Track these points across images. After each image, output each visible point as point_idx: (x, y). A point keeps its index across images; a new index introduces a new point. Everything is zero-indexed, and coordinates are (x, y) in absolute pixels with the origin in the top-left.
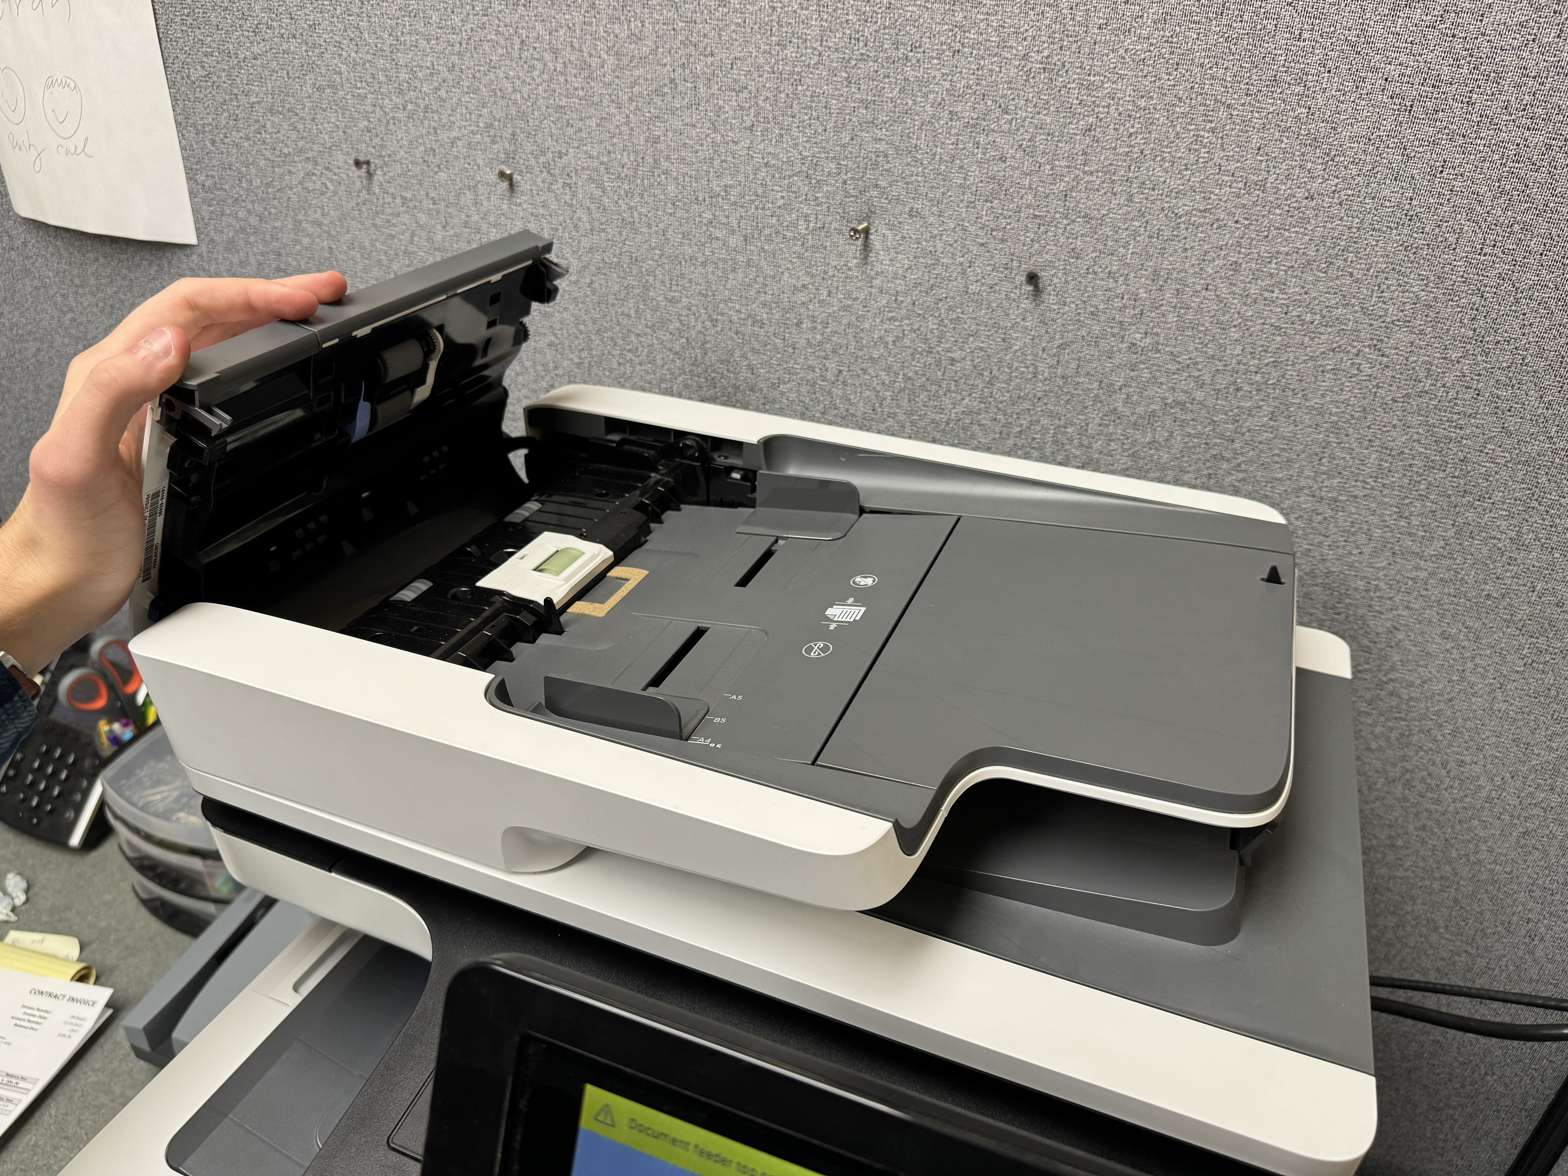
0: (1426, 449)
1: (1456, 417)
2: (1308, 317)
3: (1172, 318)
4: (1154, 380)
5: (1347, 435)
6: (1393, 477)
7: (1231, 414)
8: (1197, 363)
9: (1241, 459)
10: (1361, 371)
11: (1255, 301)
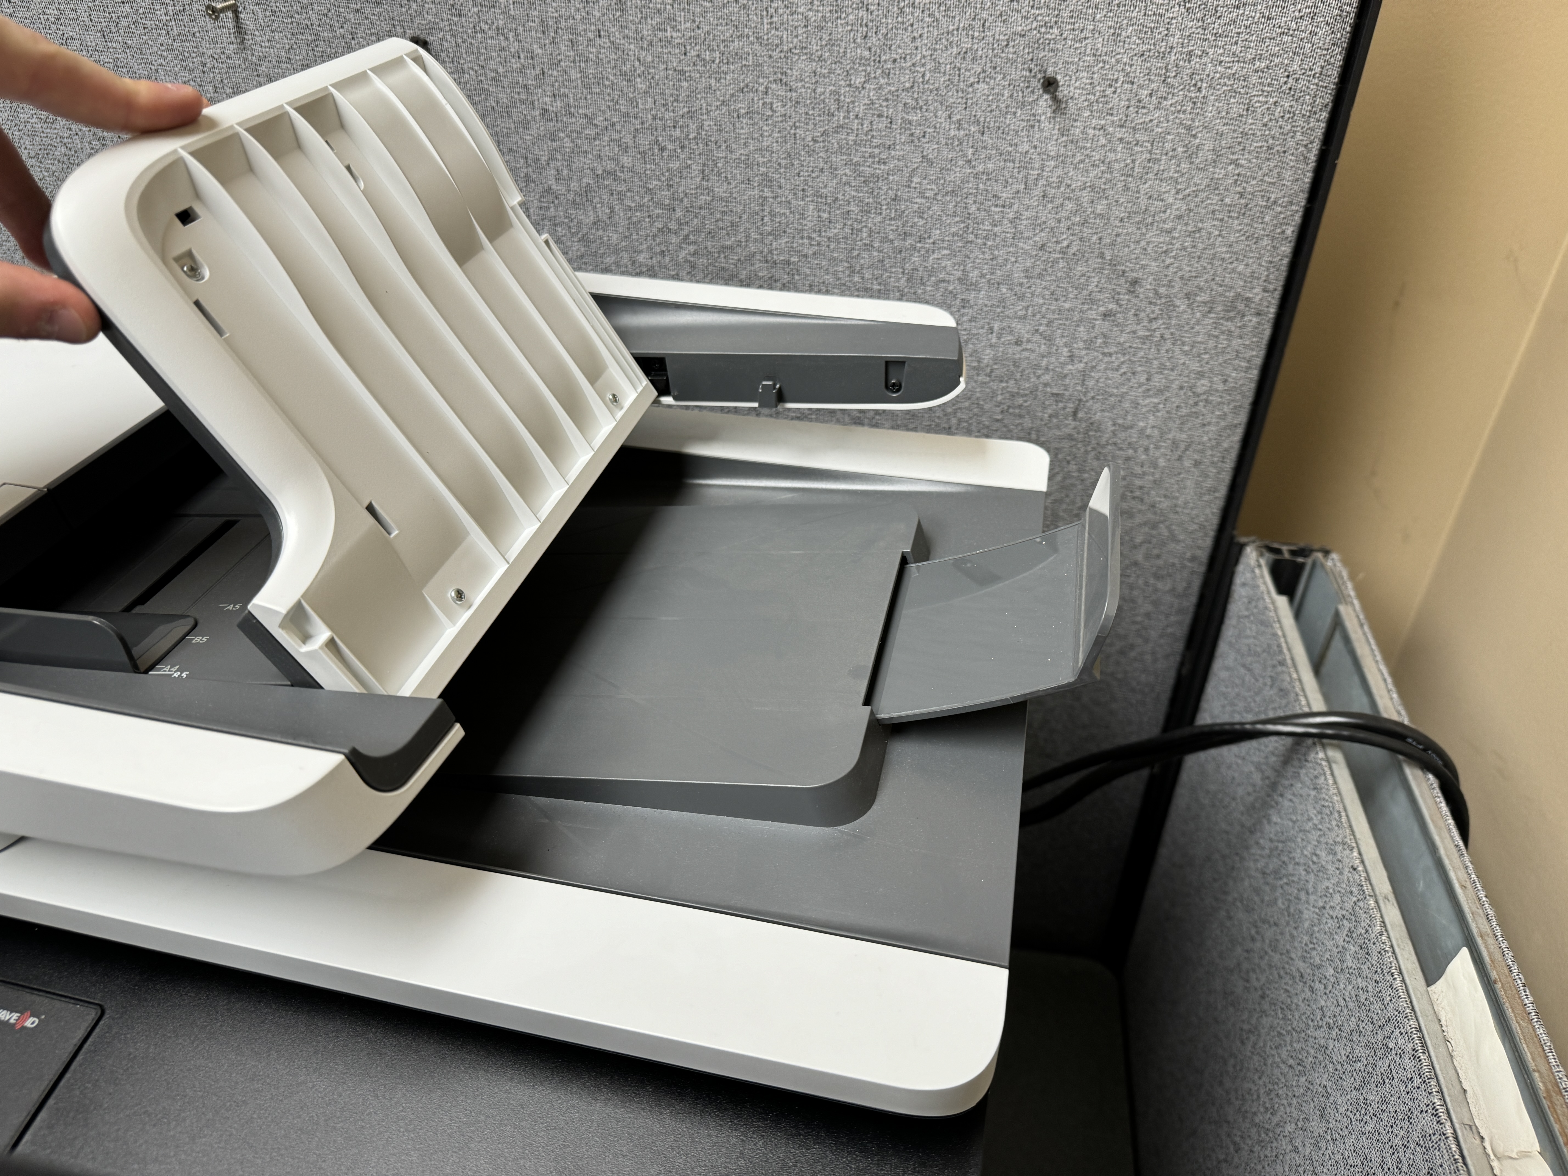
0: (857, 191)
1: (877, 151)
2: (707, 56)
3: (574, 74)
4: (577, 150)
5: (780, 187)
6: (835, 228)
7: (663, 179)
8: (613, 124)
9: (686, 230)
10: (775, 112)
11: (651, 44)
